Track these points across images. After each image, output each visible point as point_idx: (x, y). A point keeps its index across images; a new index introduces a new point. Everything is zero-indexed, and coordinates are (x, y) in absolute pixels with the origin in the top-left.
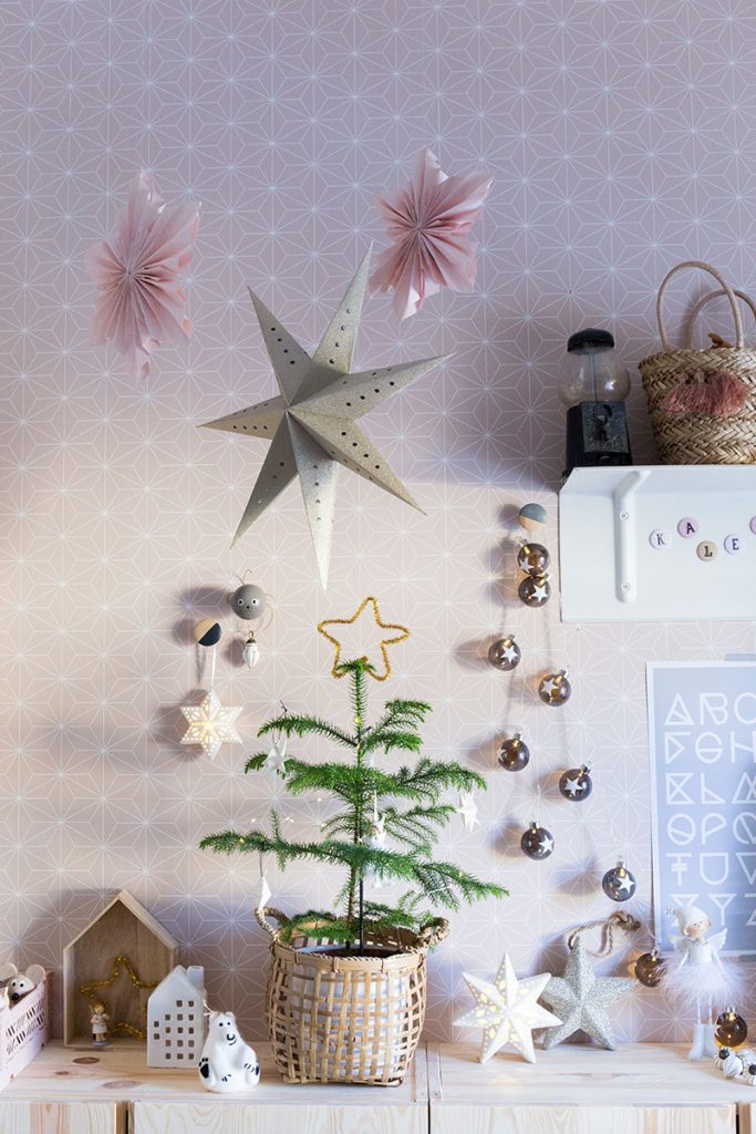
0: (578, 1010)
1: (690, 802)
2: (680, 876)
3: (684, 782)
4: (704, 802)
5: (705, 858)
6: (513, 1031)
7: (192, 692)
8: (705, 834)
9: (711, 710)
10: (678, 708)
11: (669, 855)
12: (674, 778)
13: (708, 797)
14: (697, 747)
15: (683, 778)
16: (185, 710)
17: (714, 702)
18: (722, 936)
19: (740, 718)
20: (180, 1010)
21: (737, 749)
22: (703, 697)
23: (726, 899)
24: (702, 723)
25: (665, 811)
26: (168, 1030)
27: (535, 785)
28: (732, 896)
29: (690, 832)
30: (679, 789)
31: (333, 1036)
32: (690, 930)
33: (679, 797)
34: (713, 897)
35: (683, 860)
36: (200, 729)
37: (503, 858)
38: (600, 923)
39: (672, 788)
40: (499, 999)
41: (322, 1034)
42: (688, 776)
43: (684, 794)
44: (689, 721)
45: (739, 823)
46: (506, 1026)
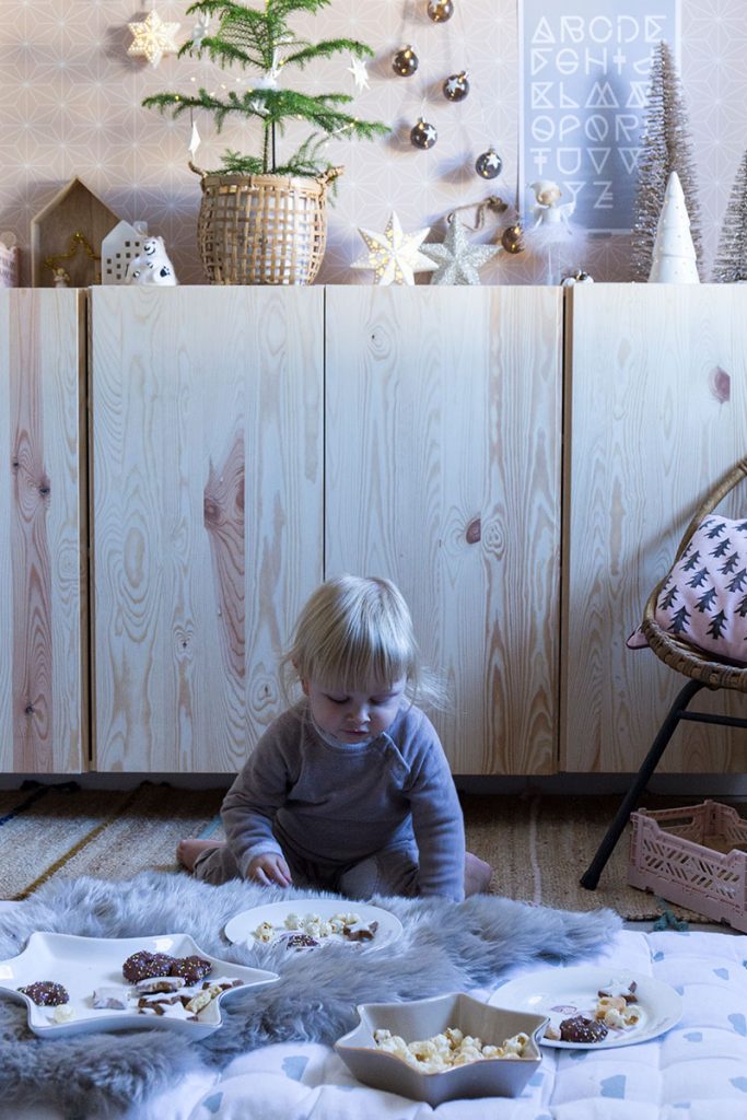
0: (453, 265)
1: (550, 106)
2: (540, 167)
3: (547, 89)
4: (562, 106)
5: (562, 153)
6: (398, 269)
7: (137, 14)
8: (561, 134)
9: (570, 30)
10: (544, 29)
11: (532, 150)
12: (539, 87)
13: (566, 102)
14: (557, 60)
15: (545, 87)
16: (132, 26)
17: (573, 23)
18: (572, 206)
19: (593, 37)
20: (128, 250)
21: (591, 64)
22: (564, 20)
23: (577, 186)
24: (563, 40)
25: (530, 115)
26: (119, 266)
27: (423, 92)
28: (583, 184)
29: (549, 130)
30: (542, 95)
31: (251, 239)
32: (543, 197)
33: (542, 102)
34: (567, 184)
35: (544, 154)
36: (144, 39)
37: (396, 153)
38: (474, 205)
39: (537, 95)
40: (387, 244)
41: (242, 238)
42: (550, 85)
43: (545, 99)
44: (551, 39)
45: (591, 125)
46: (392, 265)
